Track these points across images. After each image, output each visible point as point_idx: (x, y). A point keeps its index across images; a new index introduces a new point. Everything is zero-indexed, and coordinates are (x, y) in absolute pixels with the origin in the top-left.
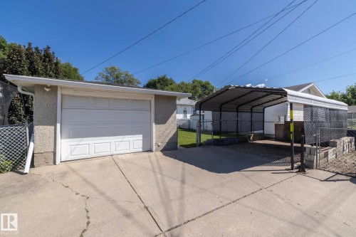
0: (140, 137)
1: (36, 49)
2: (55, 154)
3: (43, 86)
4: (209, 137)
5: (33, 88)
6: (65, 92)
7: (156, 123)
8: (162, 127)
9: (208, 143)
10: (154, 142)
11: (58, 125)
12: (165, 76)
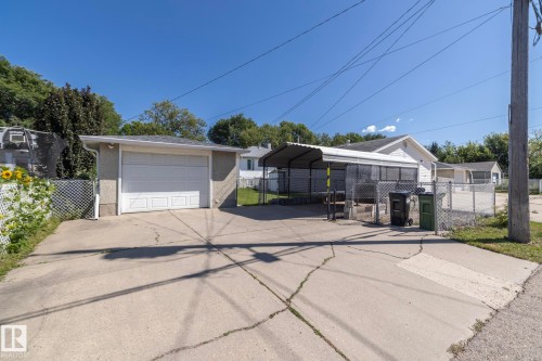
0: (197, 193)
1: (76, 91)
2: (117, 205)
3: (107, 145)
4: (275, 197)
5: (97, 146)
6: (126, 149)
7: (214, 180)
8: (220, 184)
9: (273, 202)
10: (211, 198)
11: (120, 180)
12: (241, 115)
